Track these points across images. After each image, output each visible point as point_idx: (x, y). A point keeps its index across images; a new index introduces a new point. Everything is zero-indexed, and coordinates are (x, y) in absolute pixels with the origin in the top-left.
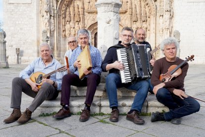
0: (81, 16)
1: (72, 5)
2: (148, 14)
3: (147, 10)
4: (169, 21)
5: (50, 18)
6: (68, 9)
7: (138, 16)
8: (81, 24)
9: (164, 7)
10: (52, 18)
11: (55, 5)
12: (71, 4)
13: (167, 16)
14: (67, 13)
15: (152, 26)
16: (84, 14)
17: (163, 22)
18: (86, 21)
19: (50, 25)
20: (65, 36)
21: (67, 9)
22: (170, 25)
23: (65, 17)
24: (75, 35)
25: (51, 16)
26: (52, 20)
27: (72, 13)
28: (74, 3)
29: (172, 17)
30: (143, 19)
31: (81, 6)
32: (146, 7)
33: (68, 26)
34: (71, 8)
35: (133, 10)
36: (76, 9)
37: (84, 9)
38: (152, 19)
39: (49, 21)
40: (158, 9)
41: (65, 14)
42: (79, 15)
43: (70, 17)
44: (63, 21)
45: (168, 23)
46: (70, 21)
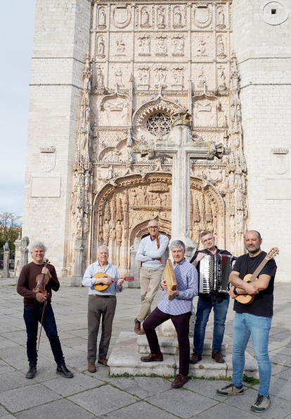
0: (124, 213)
1: (113, 199)
2: (214, 213)
3: (213, 207)
4: (242, 223)
5: (84, 216)
6: (107, 205)
7: (201, 215)
8: (124, 224)
9: (236, 205)
10: (86, 215)
11: (91, 199)
12: (112, 197)
13: (239, 216)
14: (106, 210)
15: (221, 228)
16: (128, 211)
17: (234, 224)
18: (130, 220)
19: (83, 226)
20: (102, 239)
21: (105, 204)
22: (244, 227)
23: (103, 214)
24: (115, 238)
25: (84, 213)
26: (86, 219)
27: (112, 209)
28: (115, 196)
29: (246, 218)
30: (208, 219)
31: (124, 200)
32: (212, 203)
33: (106, 226)
34: (112, 203)
35: (194, 207)
36: (118, 204)
37: (128, 204)
38: (220, 220)
39: (82, 221)
40: (228, 206)
41: (103, 210)
42: (122, 212)
43: (110, 214)
44: (99, 220)
45: (241, 225)
46: (109, 220)
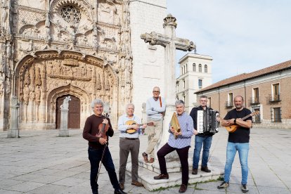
0: (42, 80)
1: (32, 67)
2: (111, 84)
3: (110, 80)
4: (129, 91)
5: (6, 80)
6: (27, 72)
7: (102, 85)
8: (42, 89)
9: (125, 79)
10: (8, 79)
11: (12, 66)
12: (31, 66)
13: (128, 87)
14: (26, 76)
15: (115, 95)
16: (45, 78)
17: (124, 92)
18: (48, 85)
19: (5, 87)
20: (23, 99)
21: (26, 71)
22: (130, 95)
23: (24, 79)
24: (35, 99)
25: (6, 77)
26: (8, 82)
27: (31, 76)
28: (34, 65)
29: (131, 88)
30: (106, 88)
31: (42, 69)
32: (109, 77)
33: (26, 89)
34: (31, 71)
35: (97, 79)
36: (37, 72)
37: (46, 73)
38: (115, 88)
39: (4, 83)
40: (120, 80)
41: (23, 76)
42: (40, 78)
43: (29, 80)
44: (20, 84)
45: (128, 94)
46: (29, 84)
